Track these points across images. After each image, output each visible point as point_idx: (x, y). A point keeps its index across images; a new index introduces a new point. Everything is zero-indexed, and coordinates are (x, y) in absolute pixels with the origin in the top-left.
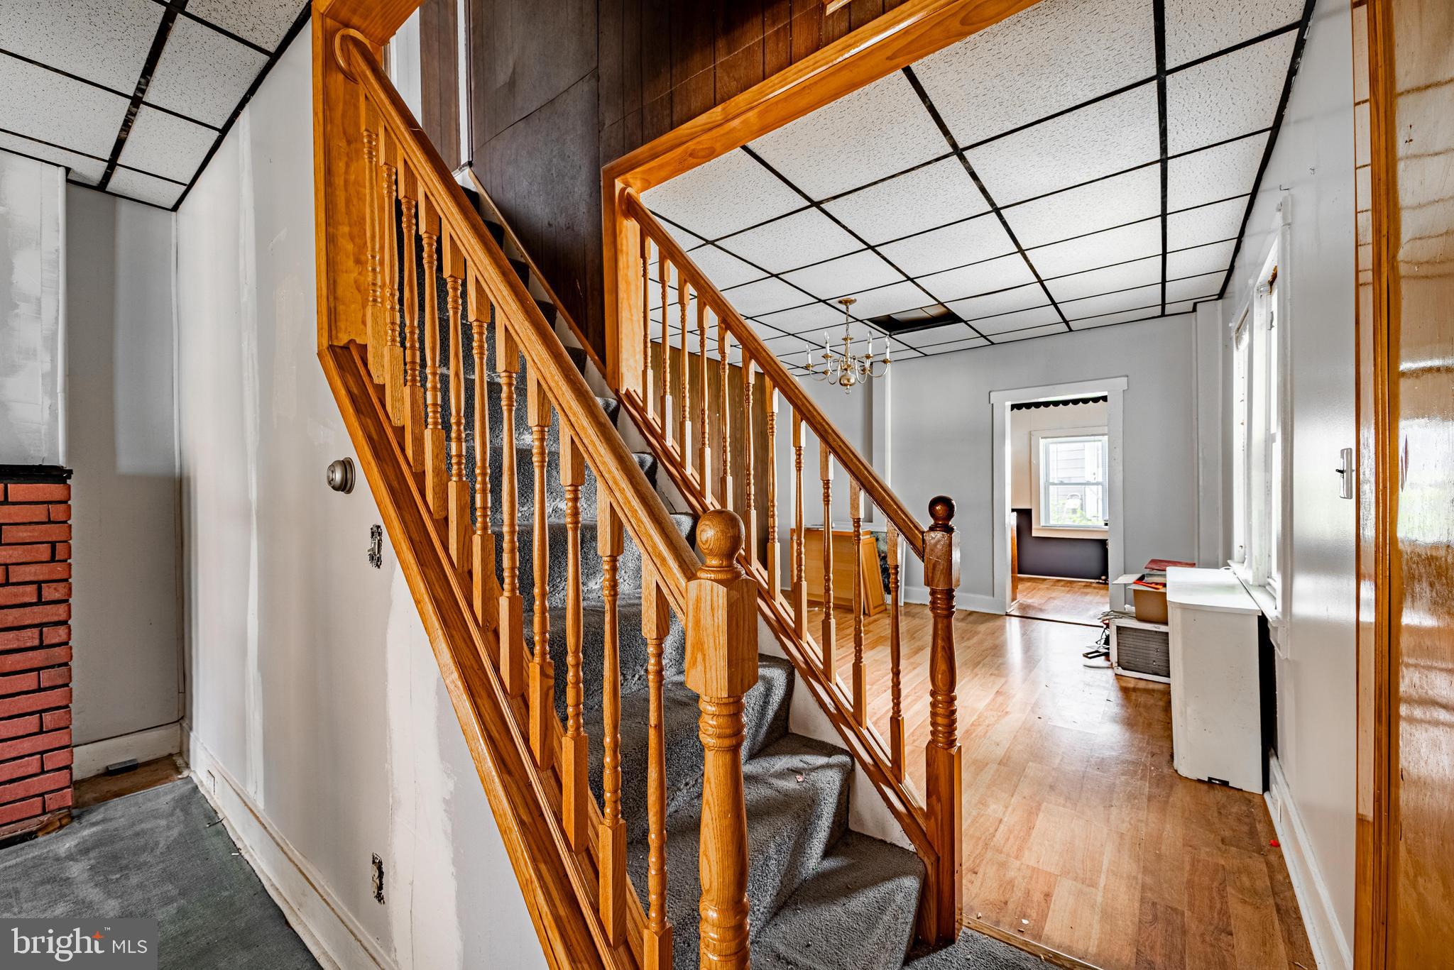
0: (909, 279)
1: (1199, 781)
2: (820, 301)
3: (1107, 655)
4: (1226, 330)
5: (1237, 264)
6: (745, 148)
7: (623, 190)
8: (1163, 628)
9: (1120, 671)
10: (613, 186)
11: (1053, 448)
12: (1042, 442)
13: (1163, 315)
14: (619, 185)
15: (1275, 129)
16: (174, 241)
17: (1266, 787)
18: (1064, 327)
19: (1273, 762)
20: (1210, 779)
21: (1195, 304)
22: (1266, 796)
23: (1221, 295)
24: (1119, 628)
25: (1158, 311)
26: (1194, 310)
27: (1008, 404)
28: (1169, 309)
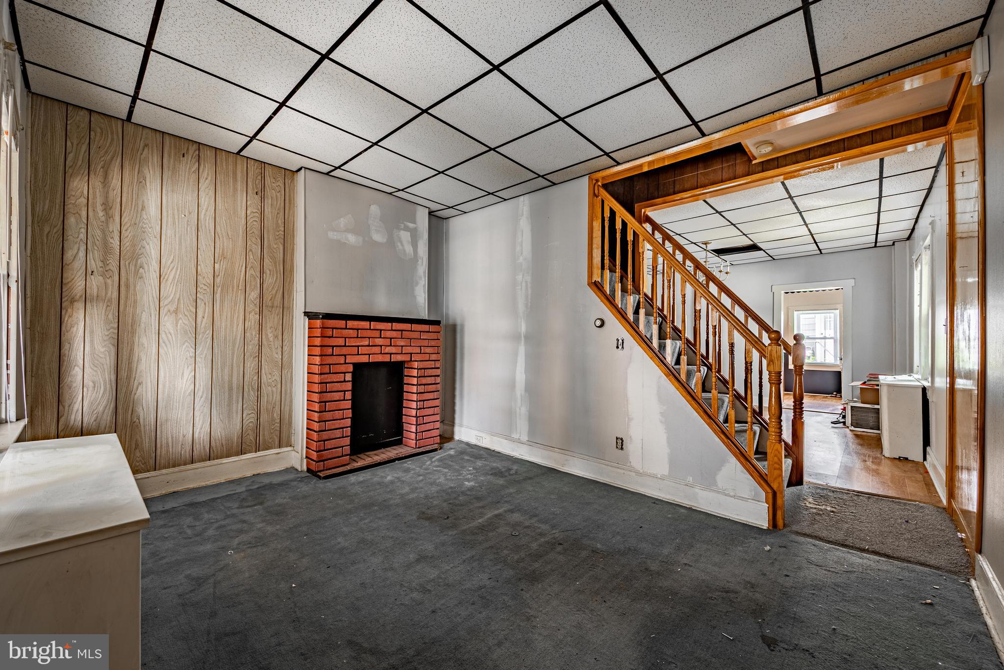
0: (744, 234)
1: (895, 458)
2: (692, 243)
3: (844, 423)
4: (911, 259)
5: (916, 227)
6: (705, 201)
7: (645, 212)
8: (876, 407)
9: (852, 428)
10: (641, 212)
11: (802, 316)
12: (796, 313)
13: (875, 246)
14: (643, 211)
15: (930, 189)
16: (445, 231)
17: (925, 459)
18: (818, 252)
19: (928, 448)
20: (900, 457)
21: (894, 243)
22: (925, 462)
23: (909, 238)
24: (852, 407)
25: (873, 245)
26: (893, 244)
27: (783, 292)
28: (878, 244)
